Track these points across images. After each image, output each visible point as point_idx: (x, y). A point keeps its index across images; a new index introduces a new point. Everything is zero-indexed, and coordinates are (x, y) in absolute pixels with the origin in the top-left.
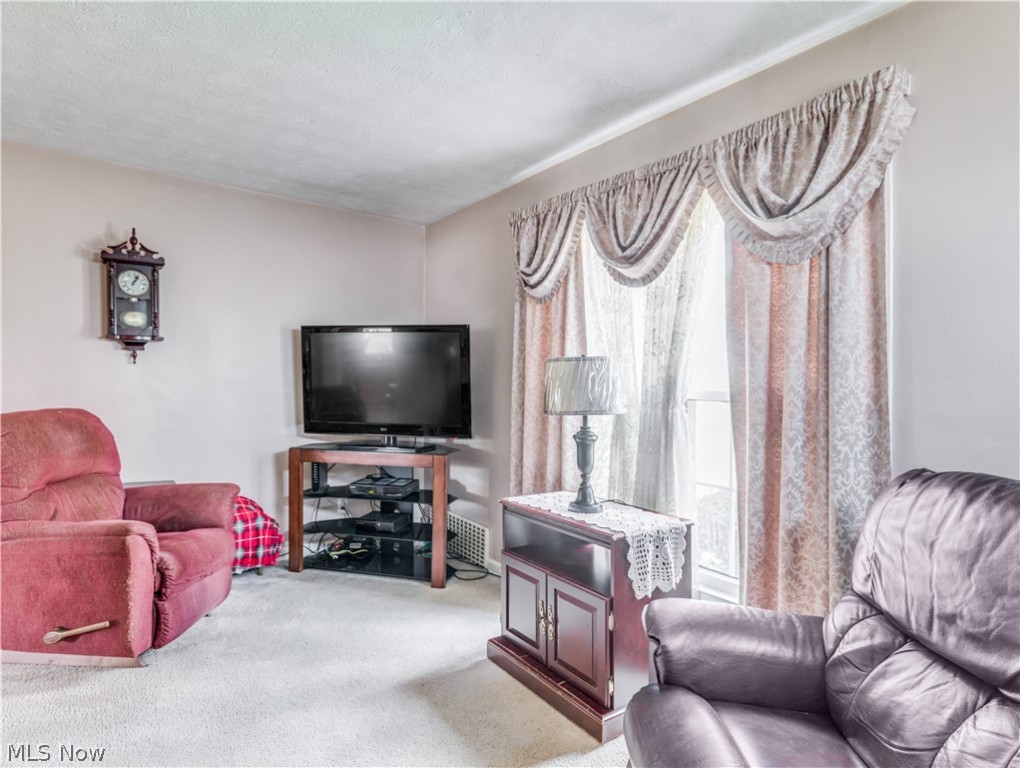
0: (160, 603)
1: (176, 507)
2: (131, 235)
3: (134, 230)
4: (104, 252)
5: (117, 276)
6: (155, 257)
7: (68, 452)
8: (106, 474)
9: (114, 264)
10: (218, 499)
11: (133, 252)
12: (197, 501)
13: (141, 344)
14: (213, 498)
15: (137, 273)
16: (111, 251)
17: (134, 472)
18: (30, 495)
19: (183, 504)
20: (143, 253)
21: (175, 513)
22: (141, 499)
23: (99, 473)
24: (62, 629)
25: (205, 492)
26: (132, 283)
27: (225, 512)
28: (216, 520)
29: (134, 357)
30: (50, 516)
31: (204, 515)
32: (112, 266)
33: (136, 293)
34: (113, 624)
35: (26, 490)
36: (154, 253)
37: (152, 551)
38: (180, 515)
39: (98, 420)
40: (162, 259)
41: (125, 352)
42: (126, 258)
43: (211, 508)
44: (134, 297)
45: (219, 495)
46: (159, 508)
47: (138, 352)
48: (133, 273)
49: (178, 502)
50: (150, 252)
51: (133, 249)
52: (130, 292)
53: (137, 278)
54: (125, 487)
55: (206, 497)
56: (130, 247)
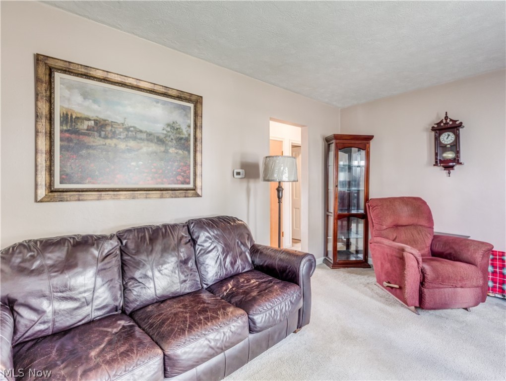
0: (422, 288)
1: (453, 248)
2: (445, 116)
3: (446, 113)
4: (433, 127)
5: (439, 136)
6: (457, 123)
7: (405, 215)
8: (424, 226)
9: (438, 131)
10: (474, 249)
11: (447, 123)
12: (463, 247)
13: (452, 167)
14: (472, 248)
15: (448, 133)
16: (436, 126)
17: (439, 228)
18: (387, 229)
19: (456, 247)
20: (451, 123)
21: (452, 251)
22: (439, 241)
23: (421, 225)
24: (389, 283)
25: (469, 244)
26: (447, 138)
27: (478, 257)
28: (472, 260)
29: (449, 173)
30: (393, 239)
31: (466, 255)
32: (437, 133)
33: (449, 143)
34: (400, 288)
35: (385, 226)
36: (456, 121)
37: (418, 263)
38: (454, 253)
39: (424, 203)
40: (461, 123)
41: (445, 171)
42: (444, 127)
43: (469, 253)
44: (448, 144)
45: (475, 247)
46: (445, 247)
47: (451, 171)
48: (446, 134)
49: (454, 246)
50: (454, 121)
51: (446, 121)
52: (446, 143)
53: (449, 135)
54: (435, 234)
55: (468, 247)
56: (444, 121)
